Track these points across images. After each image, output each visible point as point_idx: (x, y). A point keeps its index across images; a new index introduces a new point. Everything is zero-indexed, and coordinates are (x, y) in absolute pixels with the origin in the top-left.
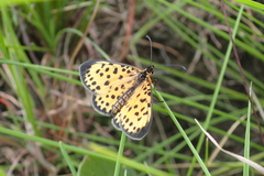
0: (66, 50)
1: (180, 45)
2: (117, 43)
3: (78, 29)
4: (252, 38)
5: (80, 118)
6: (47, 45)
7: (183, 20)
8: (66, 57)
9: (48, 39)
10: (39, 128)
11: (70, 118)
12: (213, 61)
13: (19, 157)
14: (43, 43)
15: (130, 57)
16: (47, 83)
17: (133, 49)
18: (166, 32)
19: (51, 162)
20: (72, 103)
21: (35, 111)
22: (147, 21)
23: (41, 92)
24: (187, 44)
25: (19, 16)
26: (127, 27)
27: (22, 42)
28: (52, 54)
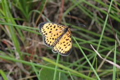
0: (33, 20)
1: (85, 17)
2: (56, 17)
3: (39, 10)
4: (117, 14)
5: (40, 50)
6: (25, 18)
7: (86, 6)
8: (33, 23)
9: (25, 15)
10: (22, 55)
11: (35, 50)
12: (100, 24)
13: (13, 68)
14: (23, 17)
15: (62, 22)
16: (25, 35)
17: (64, 19)
18: (78, 12)
19: (27, 70)
20: (36, 43)
21: (20, 47)
22: (70, 6)
23: (22, 39)
24: (88, 17)
25: (12, 5)
26: (61, 9)
27: (13, 16)
28: (27, 22)
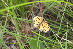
1: (54, 15)
3: (29, 11)
7: (54, 9)
8: (26, 18)
9: (22, 14)
11: (27, 32)
16: (22, 24)
17: (42, 16)
18: (50, 12)
26: (41, 11)
27: (16, 14)
28: (23, 17)
